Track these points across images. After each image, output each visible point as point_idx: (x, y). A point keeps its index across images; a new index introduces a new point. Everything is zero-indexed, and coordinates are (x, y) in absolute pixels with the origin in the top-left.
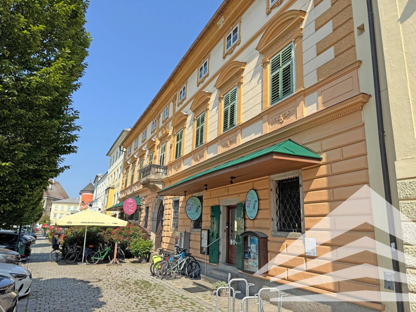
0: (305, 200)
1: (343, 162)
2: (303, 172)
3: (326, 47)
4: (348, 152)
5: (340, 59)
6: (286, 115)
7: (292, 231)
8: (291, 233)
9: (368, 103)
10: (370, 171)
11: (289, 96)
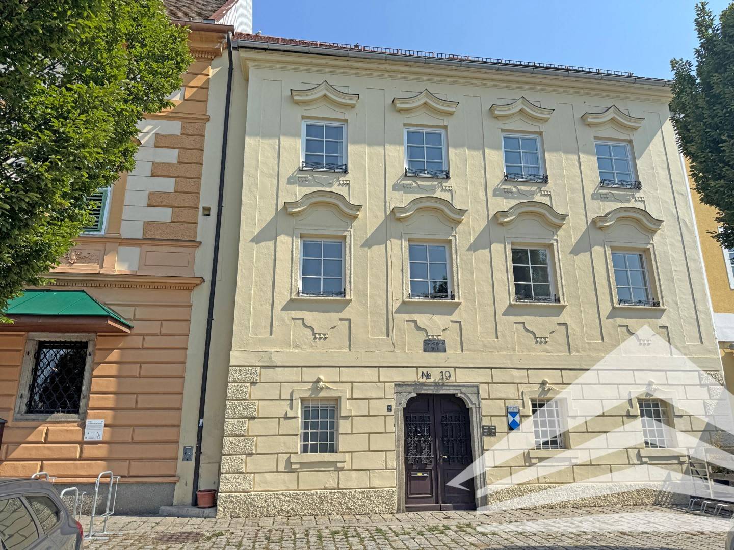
0: (95, 373)
1: (160, 336)
2: (99, 338)
3: (163, 204)
4: (167, 328)
5: (179, 229)
6: (82, 256)
7: (58, 412)
8: (54, 414)
9: (199, 287)
10: (189, 352)
11: (92, 233)
